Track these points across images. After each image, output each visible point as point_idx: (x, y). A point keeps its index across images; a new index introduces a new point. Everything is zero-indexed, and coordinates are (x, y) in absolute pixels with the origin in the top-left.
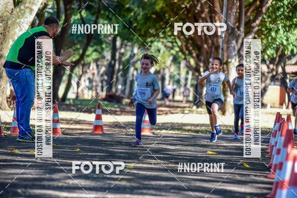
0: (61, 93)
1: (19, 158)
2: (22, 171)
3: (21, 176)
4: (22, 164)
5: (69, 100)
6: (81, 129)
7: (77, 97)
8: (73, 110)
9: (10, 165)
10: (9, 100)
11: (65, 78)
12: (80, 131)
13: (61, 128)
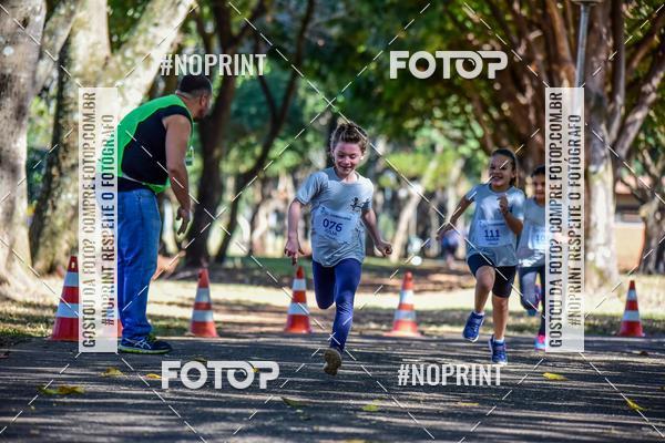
0: (214, 243)
1: (123, 390)
2: (132, 418)
3: (129, 429)
4: (130, 401)
5: (233, 258)
6: (261, 325)
7: (251, 252)
8: (242, 282)
9: (104, 404)
11: (223, 210)
12: (256, 329)
13: (216, 322)
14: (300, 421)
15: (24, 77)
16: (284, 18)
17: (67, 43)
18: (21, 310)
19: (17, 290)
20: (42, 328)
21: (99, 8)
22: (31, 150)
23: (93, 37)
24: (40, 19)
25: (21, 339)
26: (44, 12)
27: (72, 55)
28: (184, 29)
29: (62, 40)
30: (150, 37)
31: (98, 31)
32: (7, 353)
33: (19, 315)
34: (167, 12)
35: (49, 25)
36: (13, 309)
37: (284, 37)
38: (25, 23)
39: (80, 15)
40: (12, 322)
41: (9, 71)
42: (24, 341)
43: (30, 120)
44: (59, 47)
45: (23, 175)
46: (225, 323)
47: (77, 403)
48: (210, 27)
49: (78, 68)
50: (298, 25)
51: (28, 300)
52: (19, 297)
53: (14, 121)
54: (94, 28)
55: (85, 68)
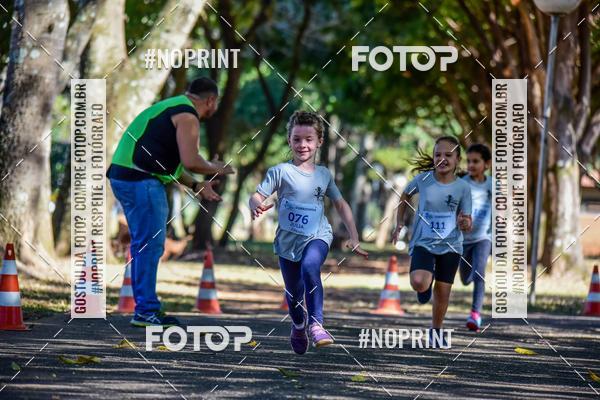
0: (218, 229)
2: (144, 386)
3: (141, 395)
4: (142, 371)
5: (235, 242)
6: (260, 302)
7: (251, 237)
8: (243, 264)
9: (119, 373)
10: (116, 242)
11: (227, 198)
12: (256, 306)
13: (220, 300)
14: (295, 390)
15: (49, 77)
16: (282, 25)
17: (88, 47)
18: (44, 288)
19: (40, 270)
20: (63, 304)
21: (116, 16)
22: (54, 144)
23: (111, 42)
24: (63, 25)
25: (43, 313)
26: (67, 19)
27: (92, 58)
28: (193, 35)
29: (83, 44)
30: (162, 42)
31: (115, 37)
32: (32, 326)
33: (43, 292)
34: (178, 19)
35: (72, 31)
36: (37, 286)
37: (282, 43)
38: (50, 29)
39: (100, 22)
40: (36, 298)
41: (35, 72)
42: (47, 316)
43: (54, 117)
44: (80, 50)
45: (47, 165)
46: (227, 301)
47: (94, 372)
48: (216, 34)
49: (97, 70)
50: (295, 32)
51: (51, 279)
52: (42, 276)
53: (40, 117)
54: (112, 33)
55: (104, 70)
